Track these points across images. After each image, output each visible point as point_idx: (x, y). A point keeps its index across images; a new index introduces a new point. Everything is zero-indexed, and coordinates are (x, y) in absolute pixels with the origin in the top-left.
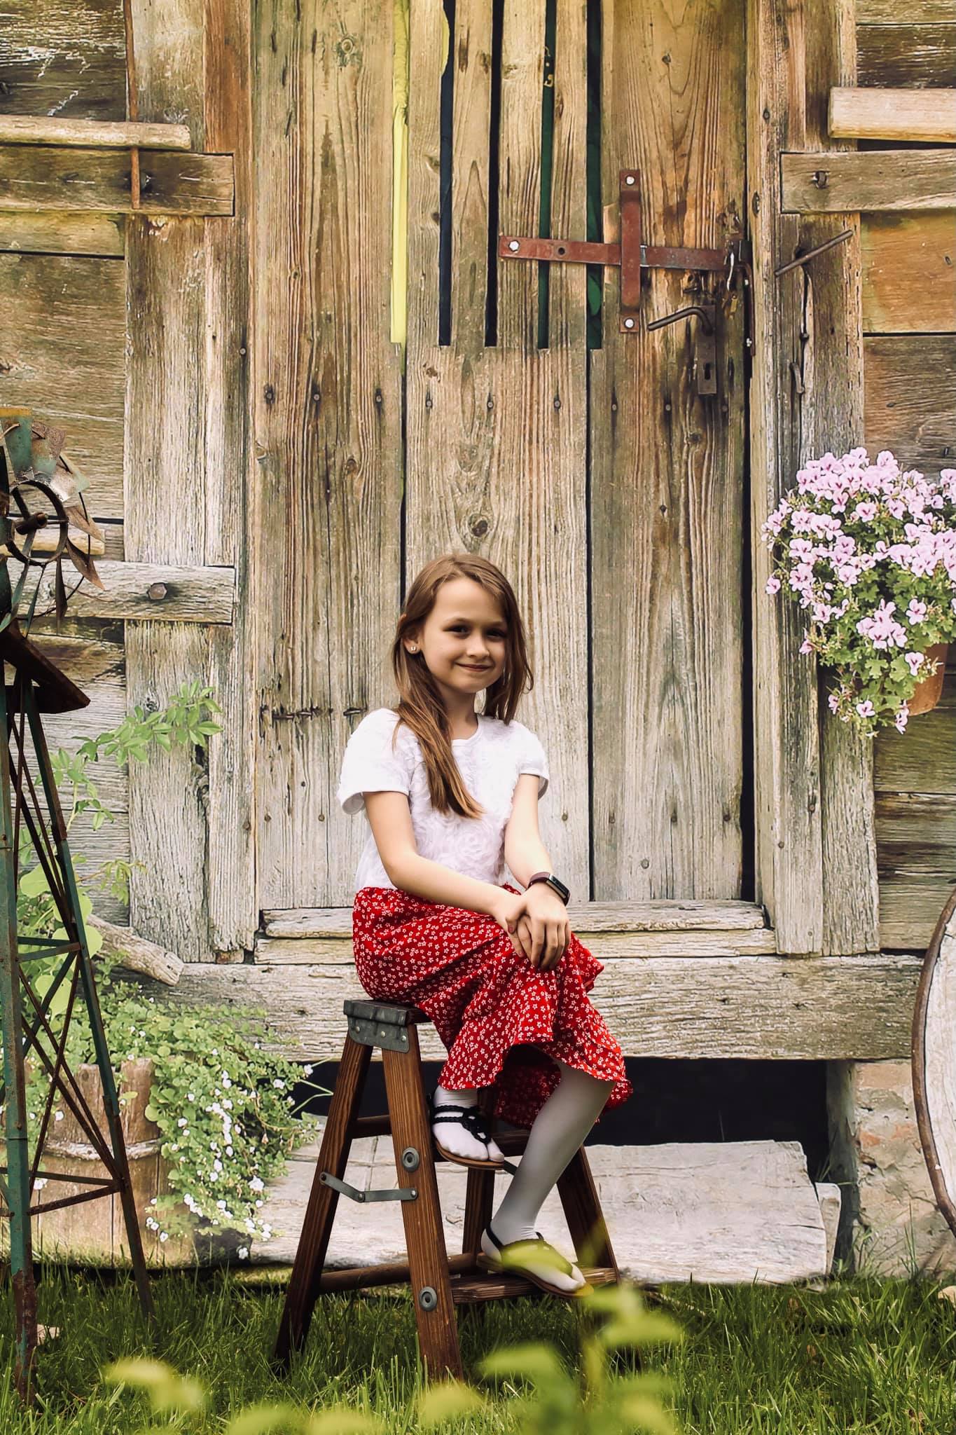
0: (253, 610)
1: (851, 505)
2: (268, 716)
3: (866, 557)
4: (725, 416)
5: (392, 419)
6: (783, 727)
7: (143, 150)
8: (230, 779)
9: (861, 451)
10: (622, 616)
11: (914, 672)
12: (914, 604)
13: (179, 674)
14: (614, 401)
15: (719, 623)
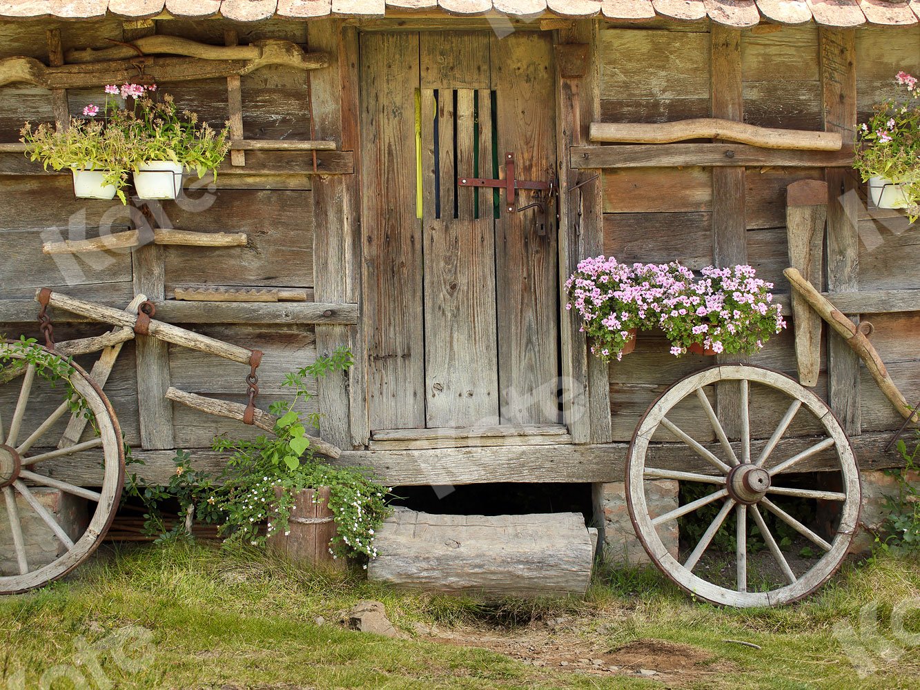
0: (365, 319)
1: (599, 277)
2: (372, 358)
3: (604, 296)
4: (549, 243)
5: (418, 246)
6: (573, 359)
7: (317, 150)
8: (358, 382)
9: (602, 256)
10: (510, 319)
11: (624, 338)
12: (623, 313)
13: (337, 344)
14: (505, 238)
15: (548, 321)
